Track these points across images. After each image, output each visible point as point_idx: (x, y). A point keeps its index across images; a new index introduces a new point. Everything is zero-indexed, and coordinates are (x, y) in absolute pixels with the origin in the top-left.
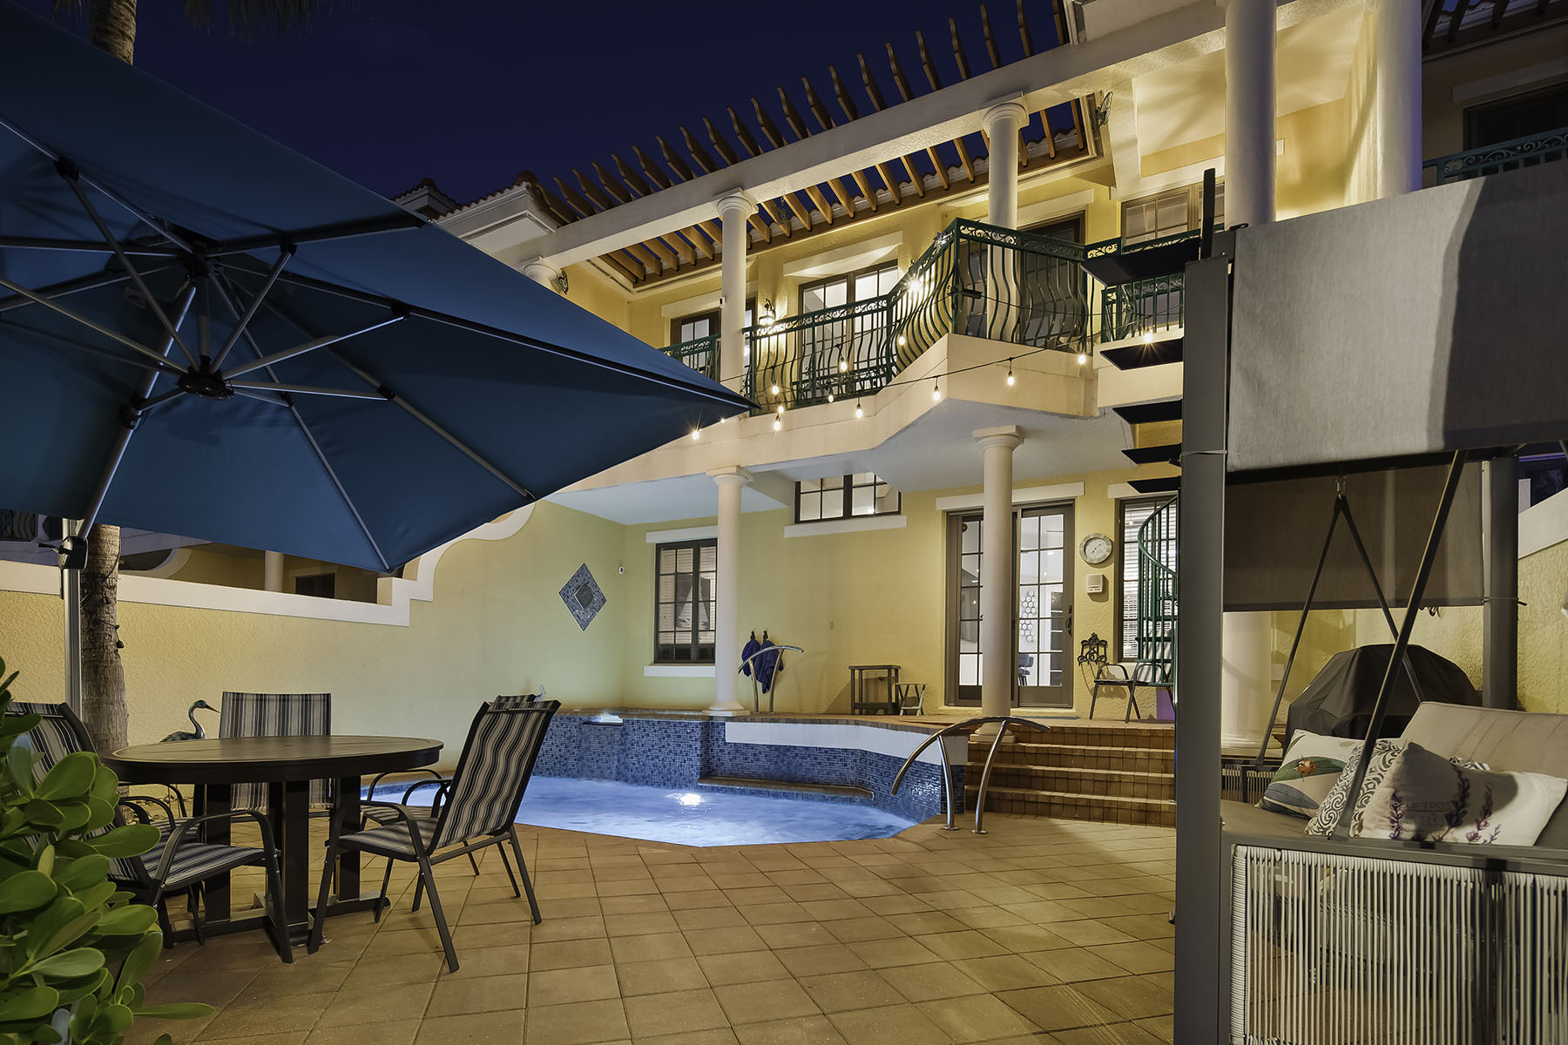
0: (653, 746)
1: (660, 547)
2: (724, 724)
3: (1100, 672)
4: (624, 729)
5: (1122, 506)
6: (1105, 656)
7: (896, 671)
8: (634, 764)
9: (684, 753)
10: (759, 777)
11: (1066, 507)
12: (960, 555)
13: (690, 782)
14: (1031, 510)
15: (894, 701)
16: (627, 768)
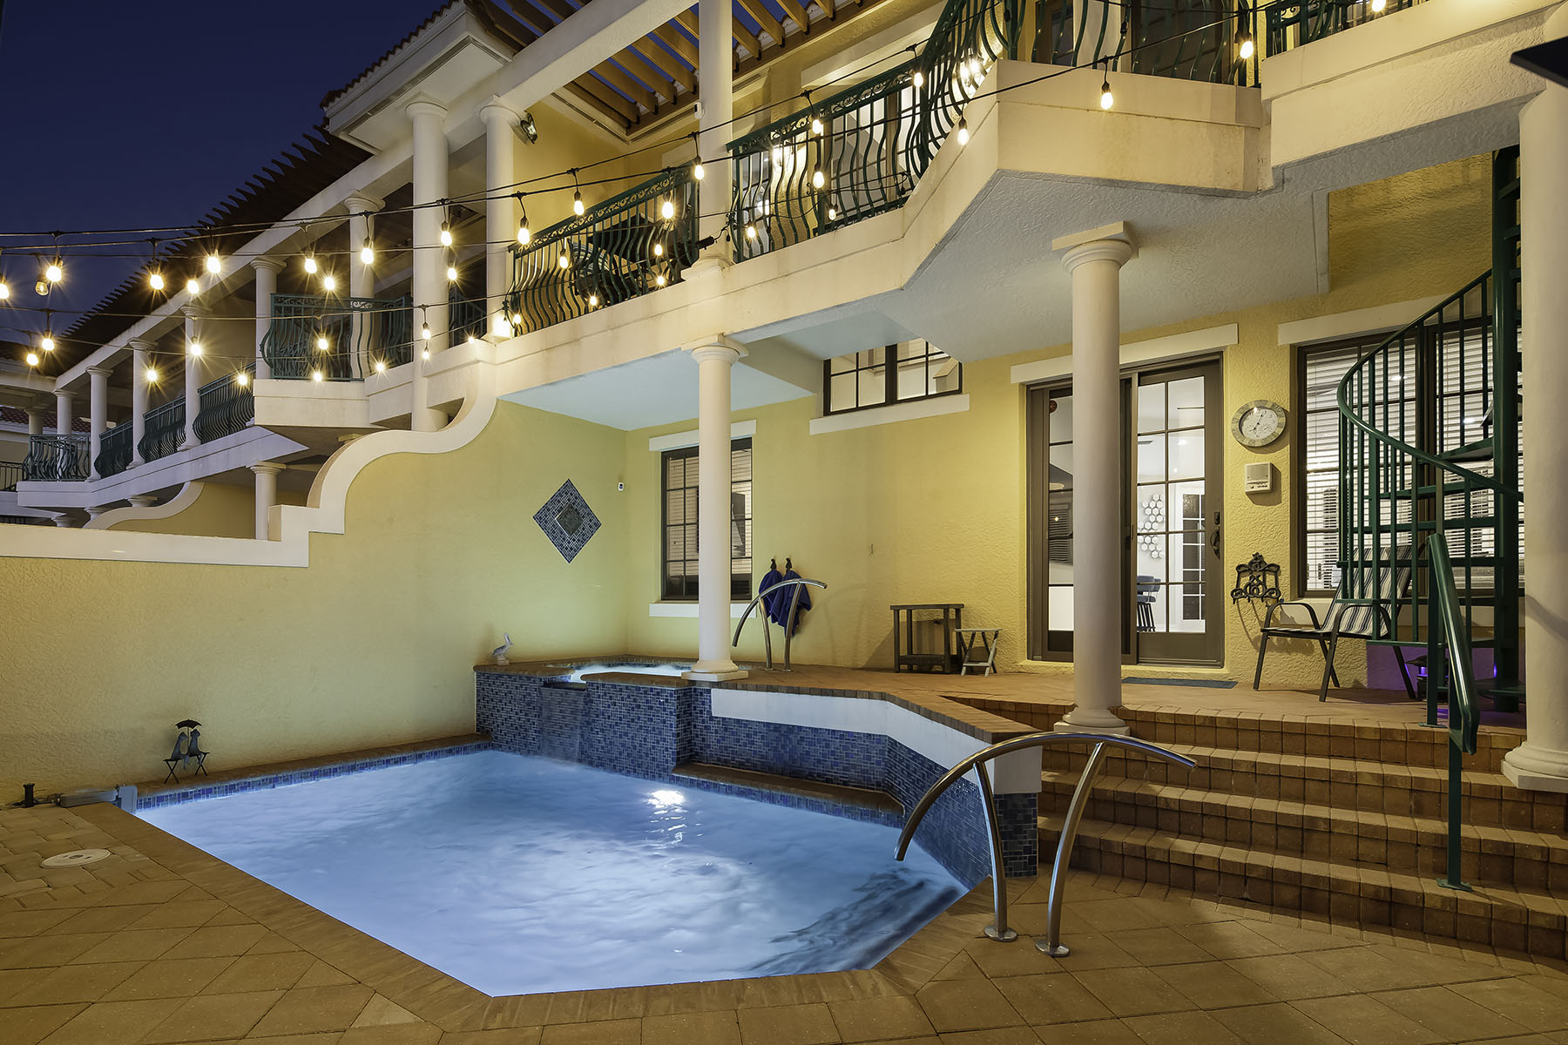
0: (621, 719)
1: (666, 456)
2: (709, 691)
3: (1269, 616)
4: (588, 695)
5: (1302, 356)
6: (1276, 589)
7: (958, 611)
8: (599, 741)
9: (657, 731)
10: (755, 767)
11: (1208, 366)
12: (1046, 445)
13: (665, 770)
14: (1152, 373)
15: (954, 652)
16: (591, 746)
